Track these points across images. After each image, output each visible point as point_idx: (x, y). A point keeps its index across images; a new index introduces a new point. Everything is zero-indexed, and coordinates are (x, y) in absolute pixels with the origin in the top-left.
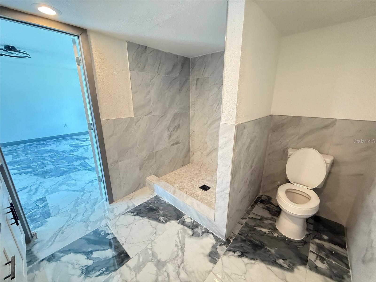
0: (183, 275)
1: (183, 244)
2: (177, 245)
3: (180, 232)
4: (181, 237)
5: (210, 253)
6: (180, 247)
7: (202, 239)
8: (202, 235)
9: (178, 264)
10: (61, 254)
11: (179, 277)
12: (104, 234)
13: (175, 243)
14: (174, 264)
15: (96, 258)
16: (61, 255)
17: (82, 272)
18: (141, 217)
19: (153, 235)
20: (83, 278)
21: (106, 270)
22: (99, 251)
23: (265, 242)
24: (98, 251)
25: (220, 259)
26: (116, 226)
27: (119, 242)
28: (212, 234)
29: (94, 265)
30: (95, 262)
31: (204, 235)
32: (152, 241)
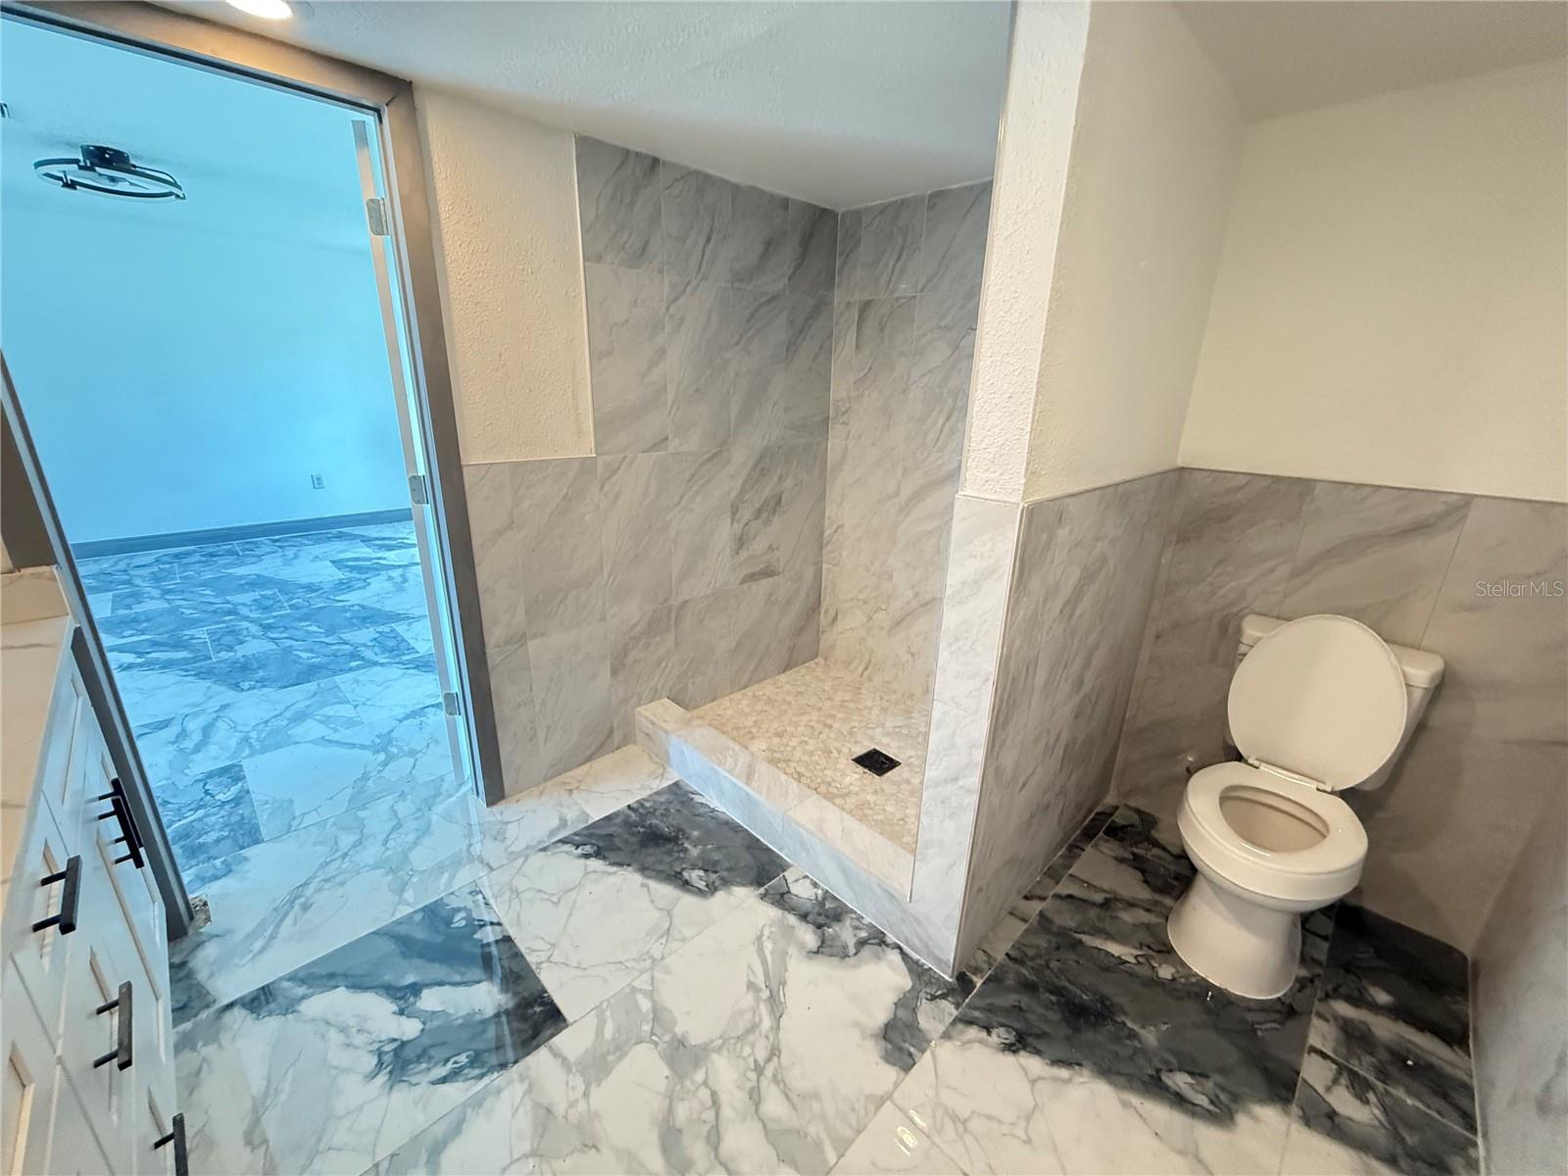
0: (774, 1105)
1: (780, 983)
2: (751, 986)
3: (766, 933)
4: (771, 953)
5: (887, 1026)
6: (765, 994)
7: (856, 966)
8: (856, 954)
9: (755, 1061)
10: (300, 986)
11: (757, 1110)
12: (464, 923)
13: (748, 975)
14: (739, 1057)
15: (434, 1012)
16: (301, 991)
17: (380, 1063)
18: (613, 864)
19: (661, 937)
20: (384, 1084)
21: (472, 1064)
22: (447, 987)
23: (1121, 999)
24: (442, 988)
25: (928, 1054)
26: (514, 895)
27: (522, 956)
28: (898, 950)
29: (426, 1041)
30: (428, 1026)
31: (866, 951)
32: (654, 961)
